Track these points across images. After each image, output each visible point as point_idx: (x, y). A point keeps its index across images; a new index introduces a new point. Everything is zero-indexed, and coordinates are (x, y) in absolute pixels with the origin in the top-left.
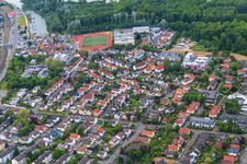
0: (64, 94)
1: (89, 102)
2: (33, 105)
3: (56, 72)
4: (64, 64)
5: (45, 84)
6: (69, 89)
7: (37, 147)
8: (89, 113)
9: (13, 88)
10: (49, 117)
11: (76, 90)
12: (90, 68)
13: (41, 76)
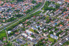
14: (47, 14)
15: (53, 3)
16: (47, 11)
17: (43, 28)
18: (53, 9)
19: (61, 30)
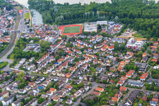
0: (49, 63)
1: (64, 68)
2: (29, 69)
3: (45, 49)
4: (51, 44)
5: (37, 56)
6: (52, 59)
7: (29, 96)
8: (63, 75)
9: (17, 58)
10: (38, 77)
11: (56, 60)
12: (67, 46)
13: (36, 51)
14: (21, 68)
15: (36, 41)
16: (20, 60)
17: (10, 101)
18: (34, 56)
19: (52, 100)
